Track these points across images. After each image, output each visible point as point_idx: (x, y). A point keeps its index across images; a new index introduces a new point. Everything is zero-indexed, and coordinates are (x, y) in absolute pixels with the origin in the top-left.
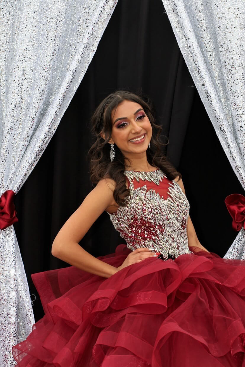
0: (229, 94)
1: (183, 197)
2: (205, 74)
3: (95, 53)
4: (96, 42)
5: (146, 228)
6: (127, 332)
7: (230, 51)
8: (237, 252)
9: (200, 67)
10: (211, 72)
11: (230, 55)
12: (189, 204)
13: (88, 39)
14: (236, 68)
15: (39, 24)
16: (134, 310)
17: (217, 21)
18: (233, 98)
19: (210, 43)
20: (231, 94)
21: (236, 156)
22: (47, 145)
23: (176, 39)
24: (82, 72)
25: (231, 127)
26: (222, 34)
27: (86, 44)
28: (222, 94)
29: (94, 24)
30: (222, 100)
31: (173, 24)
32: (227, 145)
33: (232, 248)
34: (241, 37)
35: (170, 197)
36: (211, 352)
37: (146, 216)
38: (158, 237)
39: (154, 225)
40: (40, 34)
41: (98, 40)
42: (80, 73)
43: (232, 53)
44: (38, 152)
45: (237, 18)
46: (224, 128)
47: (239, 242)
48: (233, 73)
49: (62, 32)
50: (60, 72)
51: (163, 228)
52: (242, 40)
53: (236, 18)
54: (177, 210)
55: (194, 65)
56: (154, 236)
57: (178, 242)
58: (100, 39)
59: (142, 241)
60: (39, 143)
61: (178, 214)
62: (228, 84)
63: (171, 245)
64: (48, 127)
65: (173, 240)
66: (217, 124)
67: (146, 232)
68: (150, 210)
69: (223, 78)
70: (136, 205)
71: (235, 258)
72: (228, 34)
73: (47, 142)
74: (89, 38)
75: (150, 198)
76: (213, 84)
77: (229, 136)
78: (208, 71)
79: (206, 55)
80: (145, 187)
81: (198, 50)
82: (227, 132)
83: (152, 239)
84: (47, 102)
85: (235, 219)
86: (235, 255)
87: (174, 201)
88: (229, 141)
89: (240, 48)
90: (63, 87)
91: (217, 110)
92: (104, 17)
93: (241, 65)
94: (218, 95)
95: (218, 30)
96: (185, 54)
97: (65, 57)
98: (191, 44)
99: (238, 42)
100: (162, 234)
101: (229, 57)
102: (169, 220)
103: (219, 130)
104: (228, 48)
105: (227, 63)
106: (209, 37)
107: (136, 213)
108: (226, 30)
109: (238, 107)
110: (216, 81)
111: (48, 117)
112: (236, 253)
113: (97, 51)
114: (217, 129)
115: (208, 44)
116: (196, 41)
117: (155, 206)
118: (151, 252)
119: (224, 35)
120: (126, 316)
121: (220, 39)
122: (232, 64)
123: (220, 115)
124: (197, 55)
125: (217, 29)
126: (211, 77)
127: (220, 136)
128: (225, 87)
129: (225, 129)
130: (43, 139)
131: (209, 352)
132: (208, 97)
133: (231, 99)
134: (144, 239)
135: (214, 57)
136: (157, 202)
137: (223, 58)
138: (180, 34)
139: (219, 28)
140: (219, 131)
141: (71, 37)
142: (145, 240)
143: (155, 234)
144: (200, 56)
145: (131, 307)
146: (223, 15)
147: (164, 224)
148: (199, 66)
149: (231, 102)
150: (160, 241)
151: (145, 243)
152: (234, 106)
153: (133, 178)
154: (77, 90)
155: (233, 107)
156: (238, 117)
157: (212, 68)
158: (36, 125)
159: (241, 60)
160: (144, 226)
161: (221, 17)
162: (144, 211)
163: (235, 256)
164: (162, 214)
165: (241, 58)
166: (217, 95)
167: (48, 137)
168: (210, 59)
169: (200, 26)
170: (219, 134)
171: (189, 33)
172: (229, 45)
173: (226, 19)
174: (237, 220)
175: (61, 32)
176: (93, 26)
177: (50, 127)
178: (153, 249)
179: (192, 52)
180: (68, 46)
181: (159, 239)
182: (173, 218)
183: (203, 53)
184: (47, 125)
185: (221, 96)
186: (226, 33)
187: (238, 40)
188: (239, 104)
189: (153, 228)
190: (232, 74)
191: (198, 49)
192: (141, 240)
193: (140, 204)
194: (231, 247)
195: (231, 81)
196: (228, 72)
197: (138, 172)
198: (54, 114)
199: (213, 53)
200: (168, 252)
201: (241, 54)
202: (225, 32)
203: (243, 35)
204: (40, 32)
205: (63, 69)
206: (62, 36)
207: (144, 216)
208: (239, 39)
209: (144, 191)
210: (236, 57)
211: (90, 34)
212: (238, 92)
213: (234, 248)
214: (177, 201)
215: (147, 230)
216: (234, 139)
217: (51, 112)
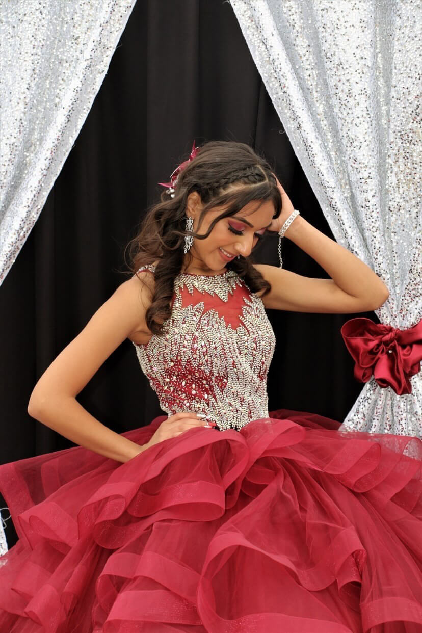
0: (344, 143)
1: (266, 326)
2: (302, 109)
3: (106, 75)
4: (107, 56)
5: (196, 379)
6: (156, 552)
7: (345, 68)
8: (362, 419)
9: (292, 96)
10: (311, 106)
11: (344, 75)
12: (276, 337)
13: (94, 51)
14: (356, 98)
15: (6, 26)
16: (167, 516)
17: (320, 16)
18: (352, 151)
19: (307, 53)
20: (347, 143)
21: (358, 252)
22: (24, 240)
23: (249, 48)
24: (84, 109)
25: (349, 201)
26: (330, 38)
27: (90, 60)
28: (332, 144)
29: (103, 25)
30: (331, 153)
31: (242, 21)
32: (342, 233)
33: (353, 412)
34: (363, 42)
35: (244, 325)
36: (302, 582)
37: (195, 359)
38: (214, 397)
39: (209, 376)
40: (9, 45)
41: (111, 52)
42: (79, 112)
43: (347, 71)
44: (9, 254)
45: (354, 10)
46: (336, 203)
47: (365, 401)
48: (350, 107)
49: (45, 38)
50: (43, 110)
51: (225, 380)
52: (365, 48)
53: (352, 9)
54: (252, 348)
55: (281, 93)
56: (208, 394)
57: (250, 404)
58: (114, 50)
59: (186, 401)
60: (12, 237)
61: (254, 356)
62: (343, 125)
63: (237, 411)
64: (27, 209)
65: (242, 401)
66: (324, 197)
67: (194, 386)
68: (205, 349)
69: (333, 115)
70: (181, 338)
71: (360, 429)
72: (339, 38)
73: (24, 235)
74: (95, 49)
75: (207, 328)
76: (316, 126)
77: (346, 216)
78: (305, 103)
79: (303, 75)
80: (201, 305)
81: (287, 67)
82: (341, 211)
83: (204, 399)
84: (21, 164)
85: (359, 363)
86: (359, 424)
87: (249, 333)
88: (346, 227)
89: (360, 63)
90: (51, 136)
91: (324, 171)
92: (120, 12)
93: (364, 92)
94: (325, 146)
95: (322, 32)
96: (266, 75)
97: (51, 83)
98: (276, 57)
99: (358, 52)
100: (222, 392)
101: (342, 78)
102: (236, 368)
103: (328, 207)
104: (341, 62)
105: (340, 89)
106: (306, 43)
107: (179, 351)
108: (336, 31)
109: (360, 165)
110: (320, 121)
111: (26, 192)
112: (362, 421)
113: (108, 72)
114: (325, 205)
115: (305, 56)
116: (285, 51)
117: (214, 343)
118: (201, 420)
119: (333, 40)
120: (154, 526)
121: (325, 47)
122: (349, 90)
123: (330, 180)
124: (286, 76)
125: (321, 29)
126: (311, 113)
127: (329, 217)
128: (337, 132)
129: (339, 205)
130: (18, 231)
131: (299, 583)
132: (307, 150)
133: (348, 153)
134: (190, 398)
135: (316, 79)
136: (219, 335)
137: (332, 81)
138: (256, 39)
139: (323, 27)
140: (327, 209)
141: (60, 48)
142: (192, 400)
143: (210, 391)
144: (292, 78)
145: (163, 509)
146: (331, 5)
147: (227, 373)
148: (290, 95)
149: (347, 157)
150: (217, 403)
151: (190, 405)
152: (353, 165)
153: (182, 286)
154: (76, 142)
155: (351, 166)
156: (361, 183)
157: (313, 99)
158: (3, 205)
159: (363, 82)
160: (192, 376)
161: (327, 9)
162: (193, 350)
163: (359, 426)
164: (225, 357)
165: (363, 80)
166: (323, 144)
167: (26, 226)
168: (309, 82)
169: (290, 25)
170: (328, 214)
171: (271, 37)
172: (341, 56)
173: (335, 12)
174: (362, 365)
175: (44, 40)
176: (102, 28)
177: (29, 209)
178: (204, 416)
179: (278, 70)
180: (56, 64)
181: (216, 400)
182: (244, 363)
183: (296, 72)
184: (24, 205)
185: (330, 147)
186: (336, 35)
187: (357, 48)
188: (363, 161)
189: (207, 381)
190: (349, 109)
191: (288, 65)
192: (184, 400)
193: (187, 337)
194: (352, 410)
195: (347, 121)
196: (342, 105)
197: (193, 275)
198: (37, 186)
199: (314, 72)
200: (231, 423)
201: (363, 73)
202: (334, 35)
203: (365, 39)
204: (9, 40)
205: (48, 104)
206: (45, 46)
207: (194, 359)
208: (359, 46)
209: (199, 312)
210: (355, 78)
211: (97, 42)
212: (359, 139)
213: (358, 413)
214: (254, 333)
215: (197, 382)
216: (354, 221)
217: (30, 182)
